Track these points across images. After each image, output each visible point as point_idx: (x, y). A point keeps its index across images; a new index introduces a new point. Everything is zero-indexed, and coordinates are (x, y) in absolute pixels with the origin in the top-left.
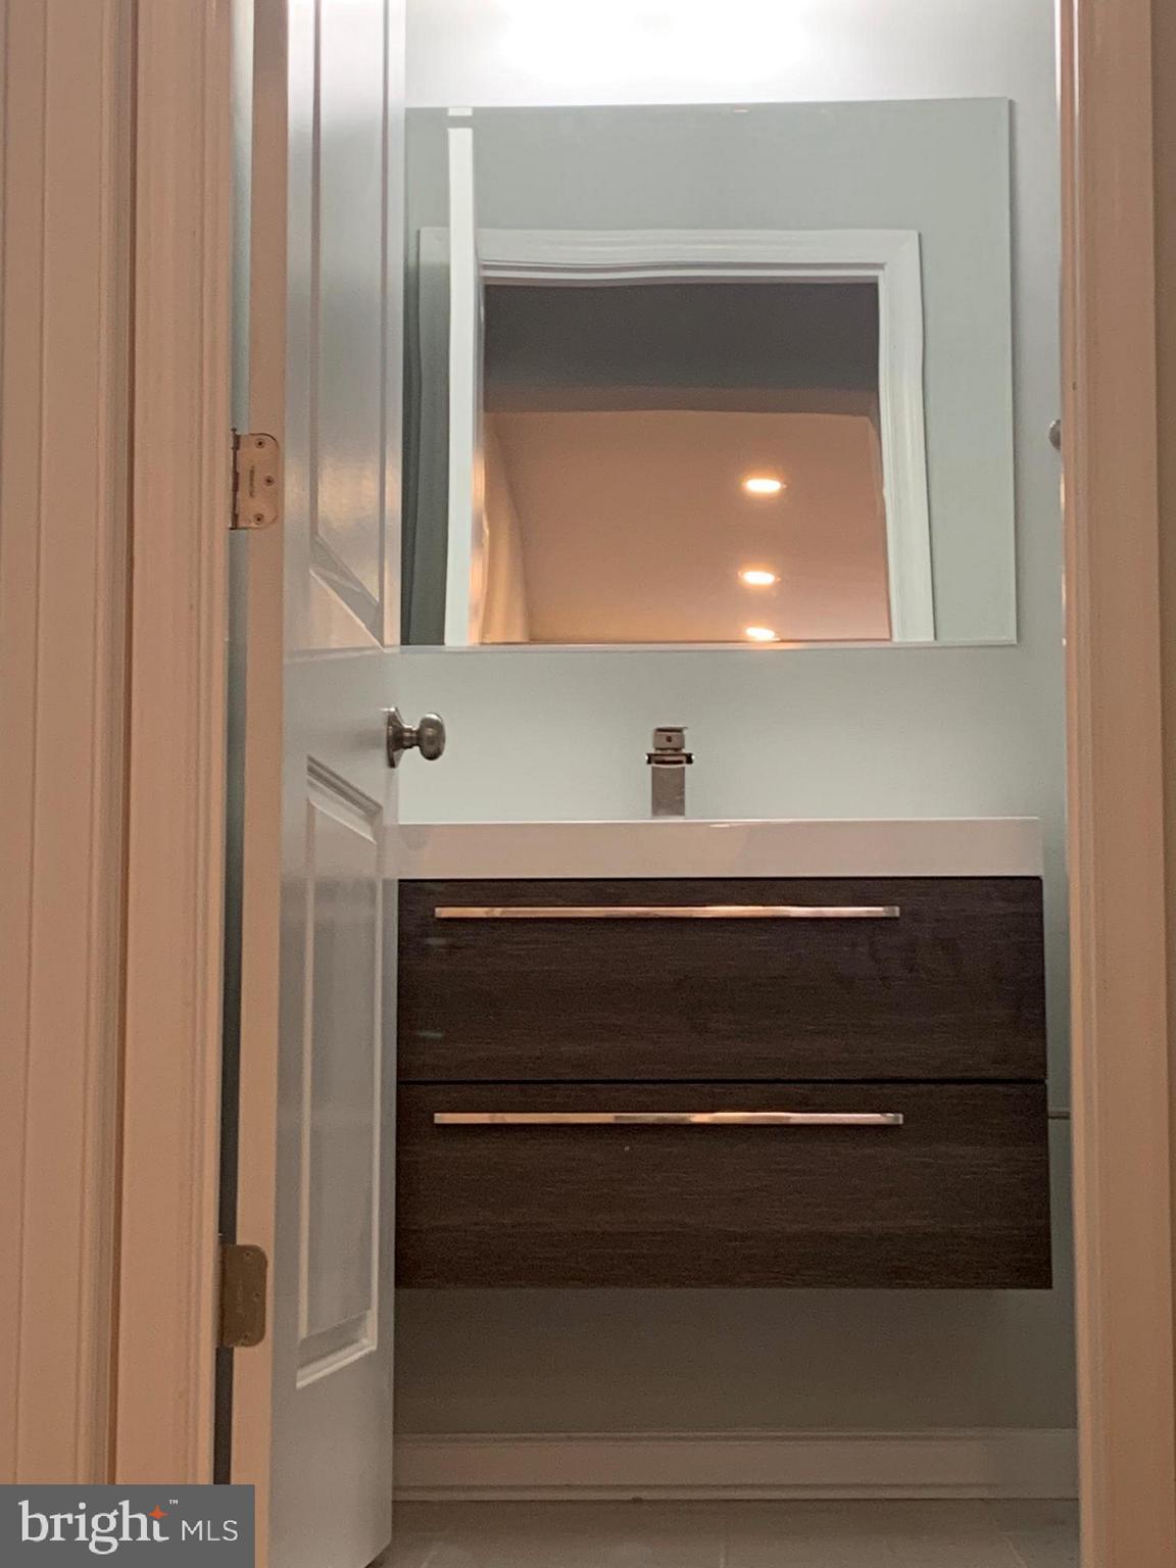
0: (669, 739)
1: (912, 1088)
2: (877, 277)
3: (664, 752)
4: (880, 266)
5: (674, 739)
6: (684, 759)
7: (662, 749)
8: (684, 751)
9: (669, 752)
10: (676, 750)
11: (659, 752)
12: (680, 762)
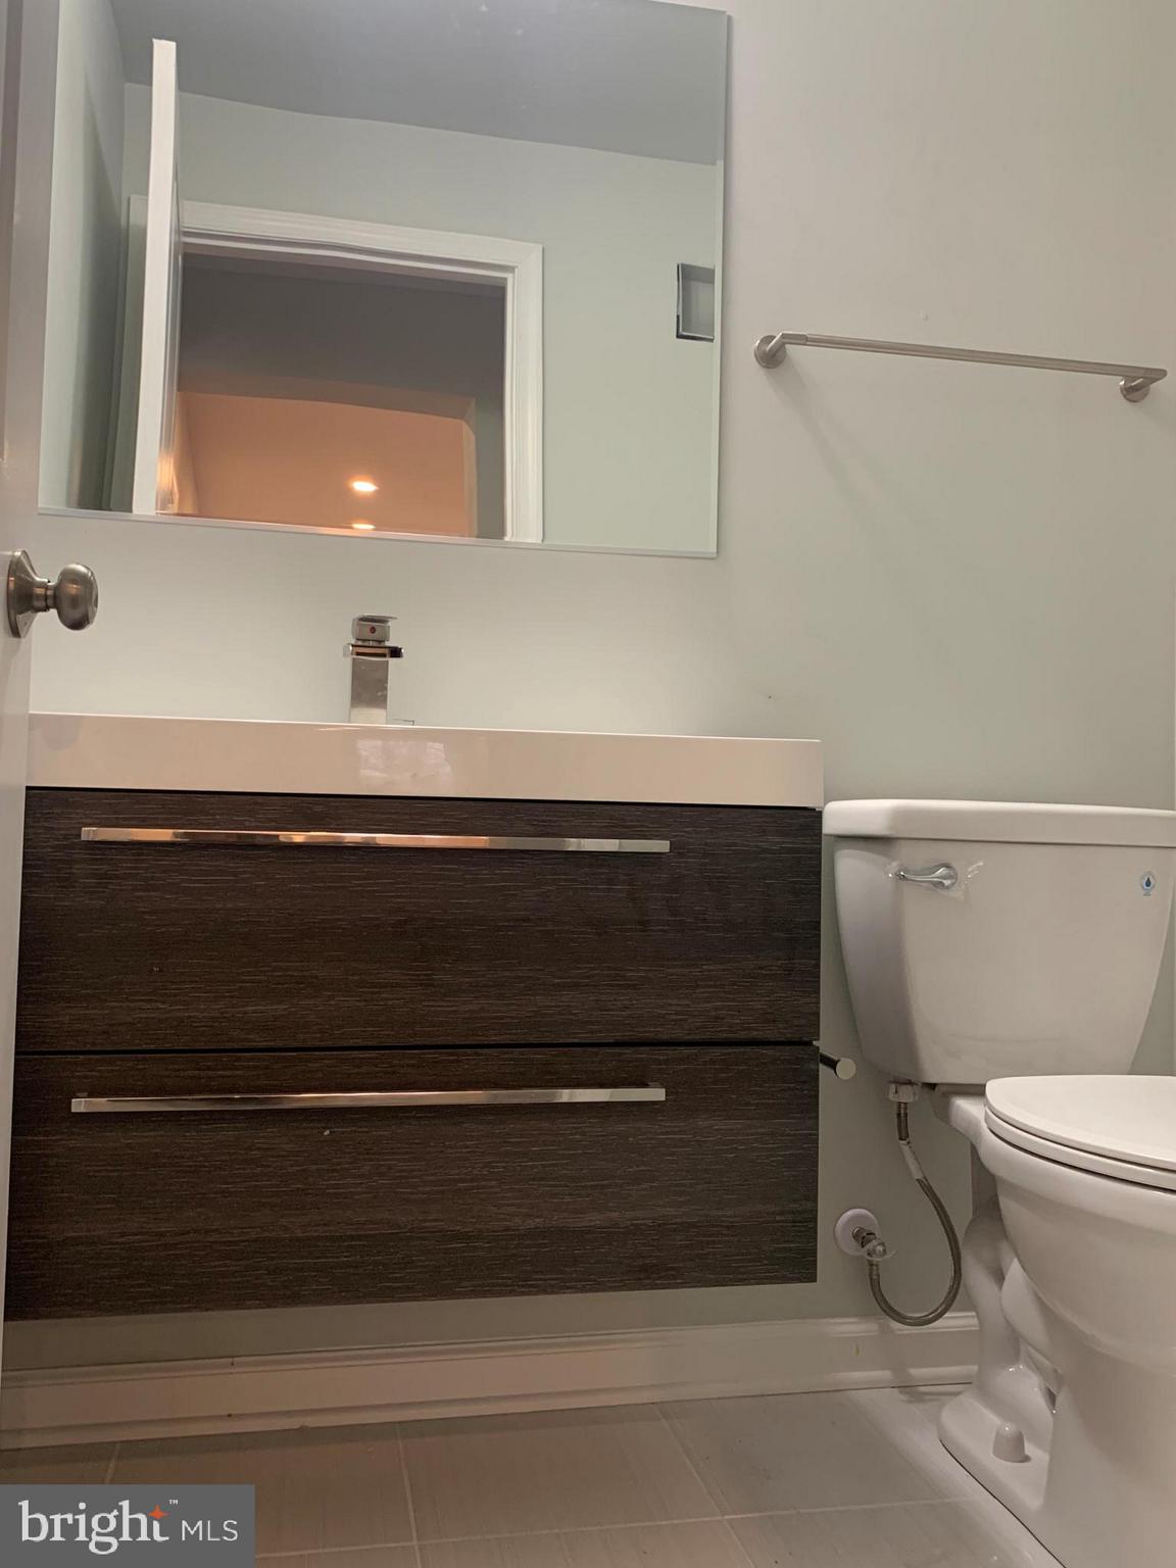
0: (373, 630)
1: (671, 1052)
2: (506, 279)
3: (366, 644)
4: (510, 269)
5: (378, 629)
6: (386, 651)
7: (364, 640)
8: (387, 644)
9: (371, 643)
10: (380, 642)
11: (360, 643)
12: (384, 655)
